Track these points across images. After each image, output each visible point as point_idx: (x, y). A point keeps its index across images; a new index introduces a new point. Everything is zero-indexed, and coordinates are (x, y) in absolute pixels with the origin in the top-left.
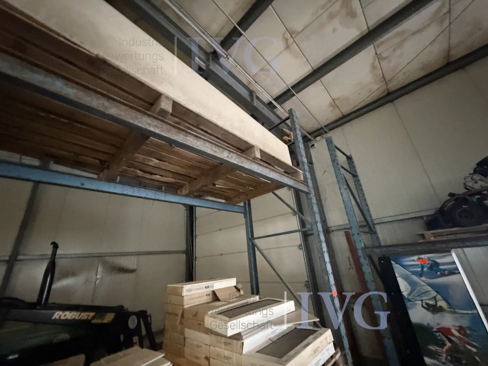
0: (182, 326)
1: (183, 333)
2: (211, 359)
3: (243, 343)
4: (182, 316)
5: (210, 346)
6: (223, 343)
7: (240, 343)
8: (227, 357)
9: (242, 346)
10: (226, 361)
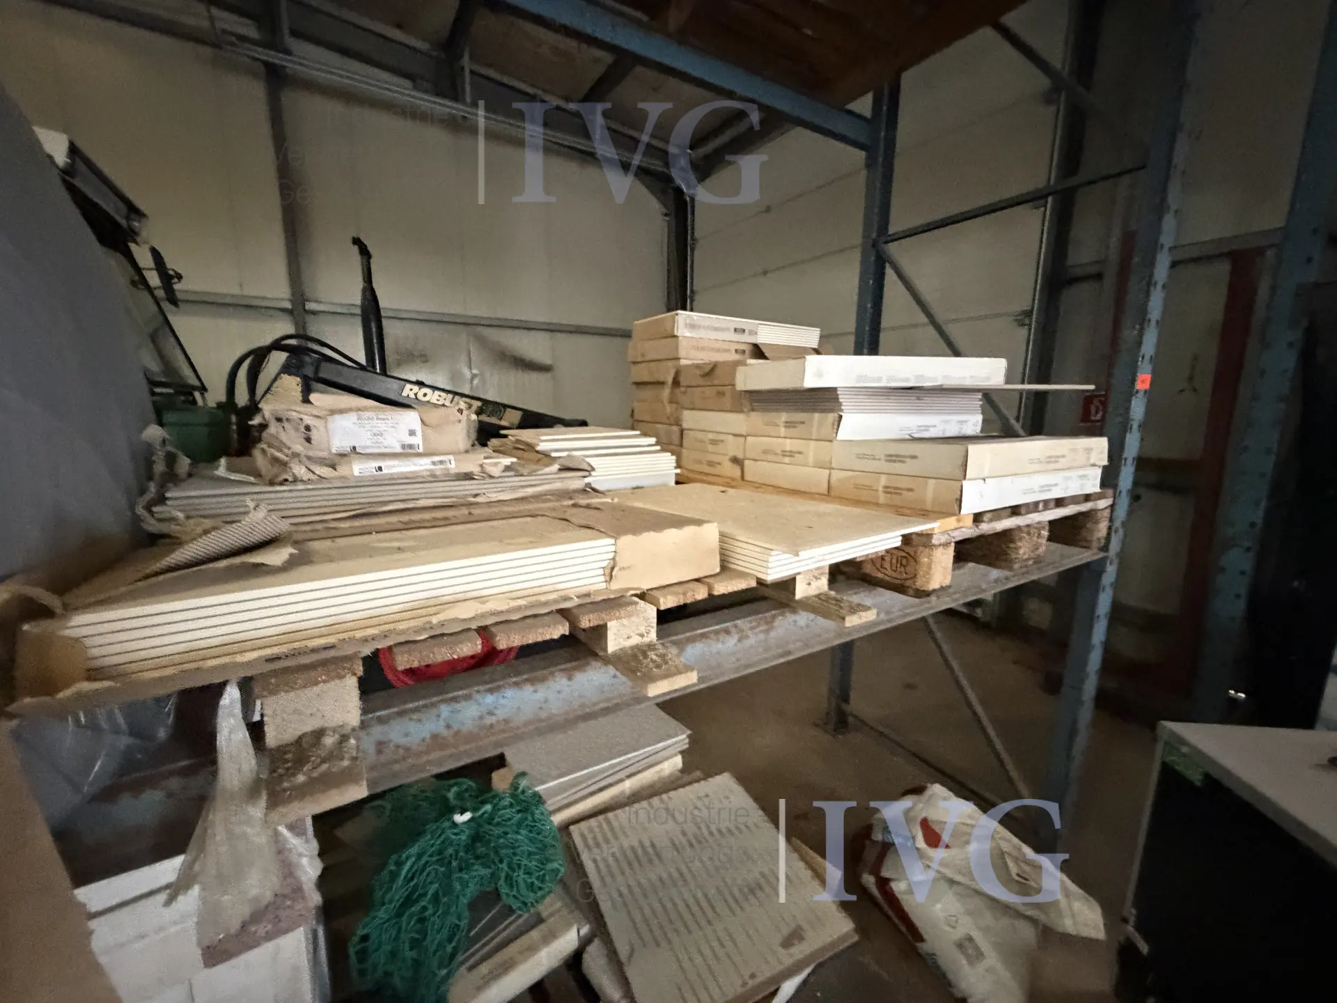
0: (674, 406)
1: (678, 422)
2: (747, 462)
3: (841, 417)
4: (676, 383)
5: (745, 437)
6: (782, 424)
7: (831, 417)
8: (791, 452)
9: (836, 423)
10: (787, 460)
